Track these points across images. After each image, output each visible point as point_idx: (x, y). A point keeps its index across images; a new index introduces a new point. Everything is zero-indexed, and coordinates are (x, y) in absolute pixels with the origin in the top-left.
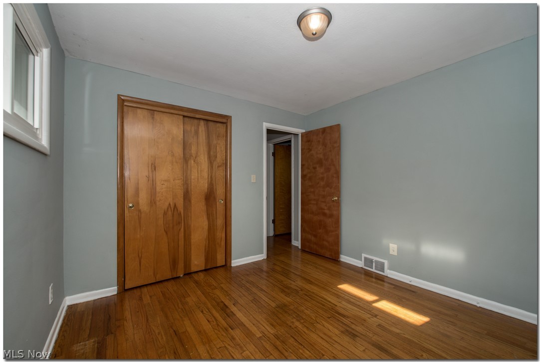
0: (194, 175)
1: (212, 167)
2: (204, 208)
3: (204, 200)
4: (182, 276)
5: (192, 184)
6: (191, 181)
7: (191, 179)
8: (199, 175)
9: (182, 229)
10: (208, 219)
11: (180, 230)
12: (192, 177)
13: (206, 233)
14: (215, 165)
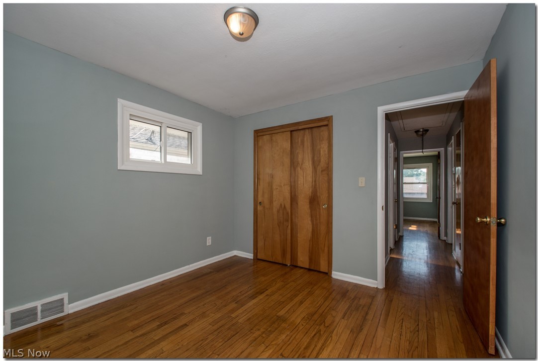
0: (301, 180)
1: (316, 172)
2: (309, 211)
3: (308, 204)
4: (289, 265)
5: (299, 188)
6: (298, 186)
7: (298, 184)
8: (305, 181)
9: (289, 227)
10: (312, 221)
11: (288, 227)
12: (299, 183)
13: (310, 235)
14: (319, 169)
